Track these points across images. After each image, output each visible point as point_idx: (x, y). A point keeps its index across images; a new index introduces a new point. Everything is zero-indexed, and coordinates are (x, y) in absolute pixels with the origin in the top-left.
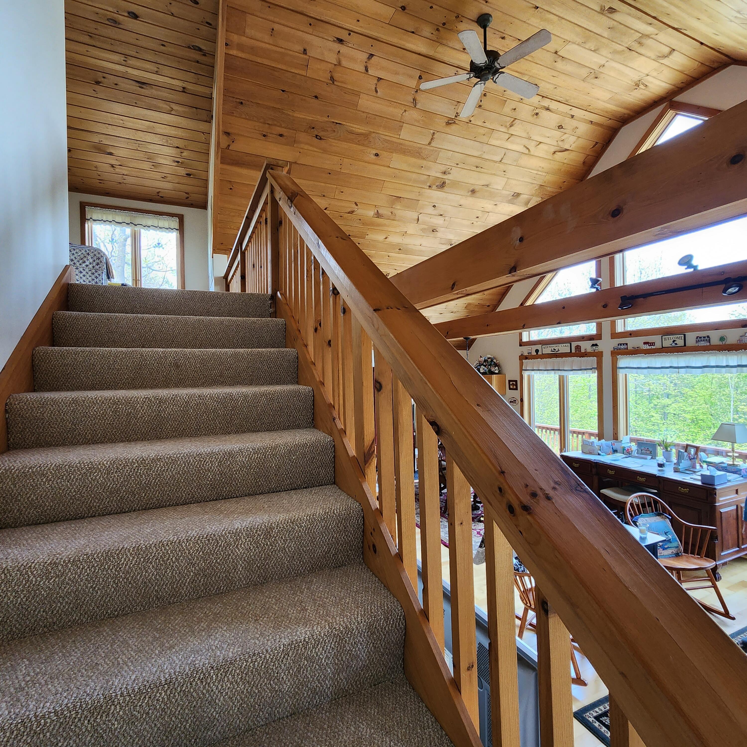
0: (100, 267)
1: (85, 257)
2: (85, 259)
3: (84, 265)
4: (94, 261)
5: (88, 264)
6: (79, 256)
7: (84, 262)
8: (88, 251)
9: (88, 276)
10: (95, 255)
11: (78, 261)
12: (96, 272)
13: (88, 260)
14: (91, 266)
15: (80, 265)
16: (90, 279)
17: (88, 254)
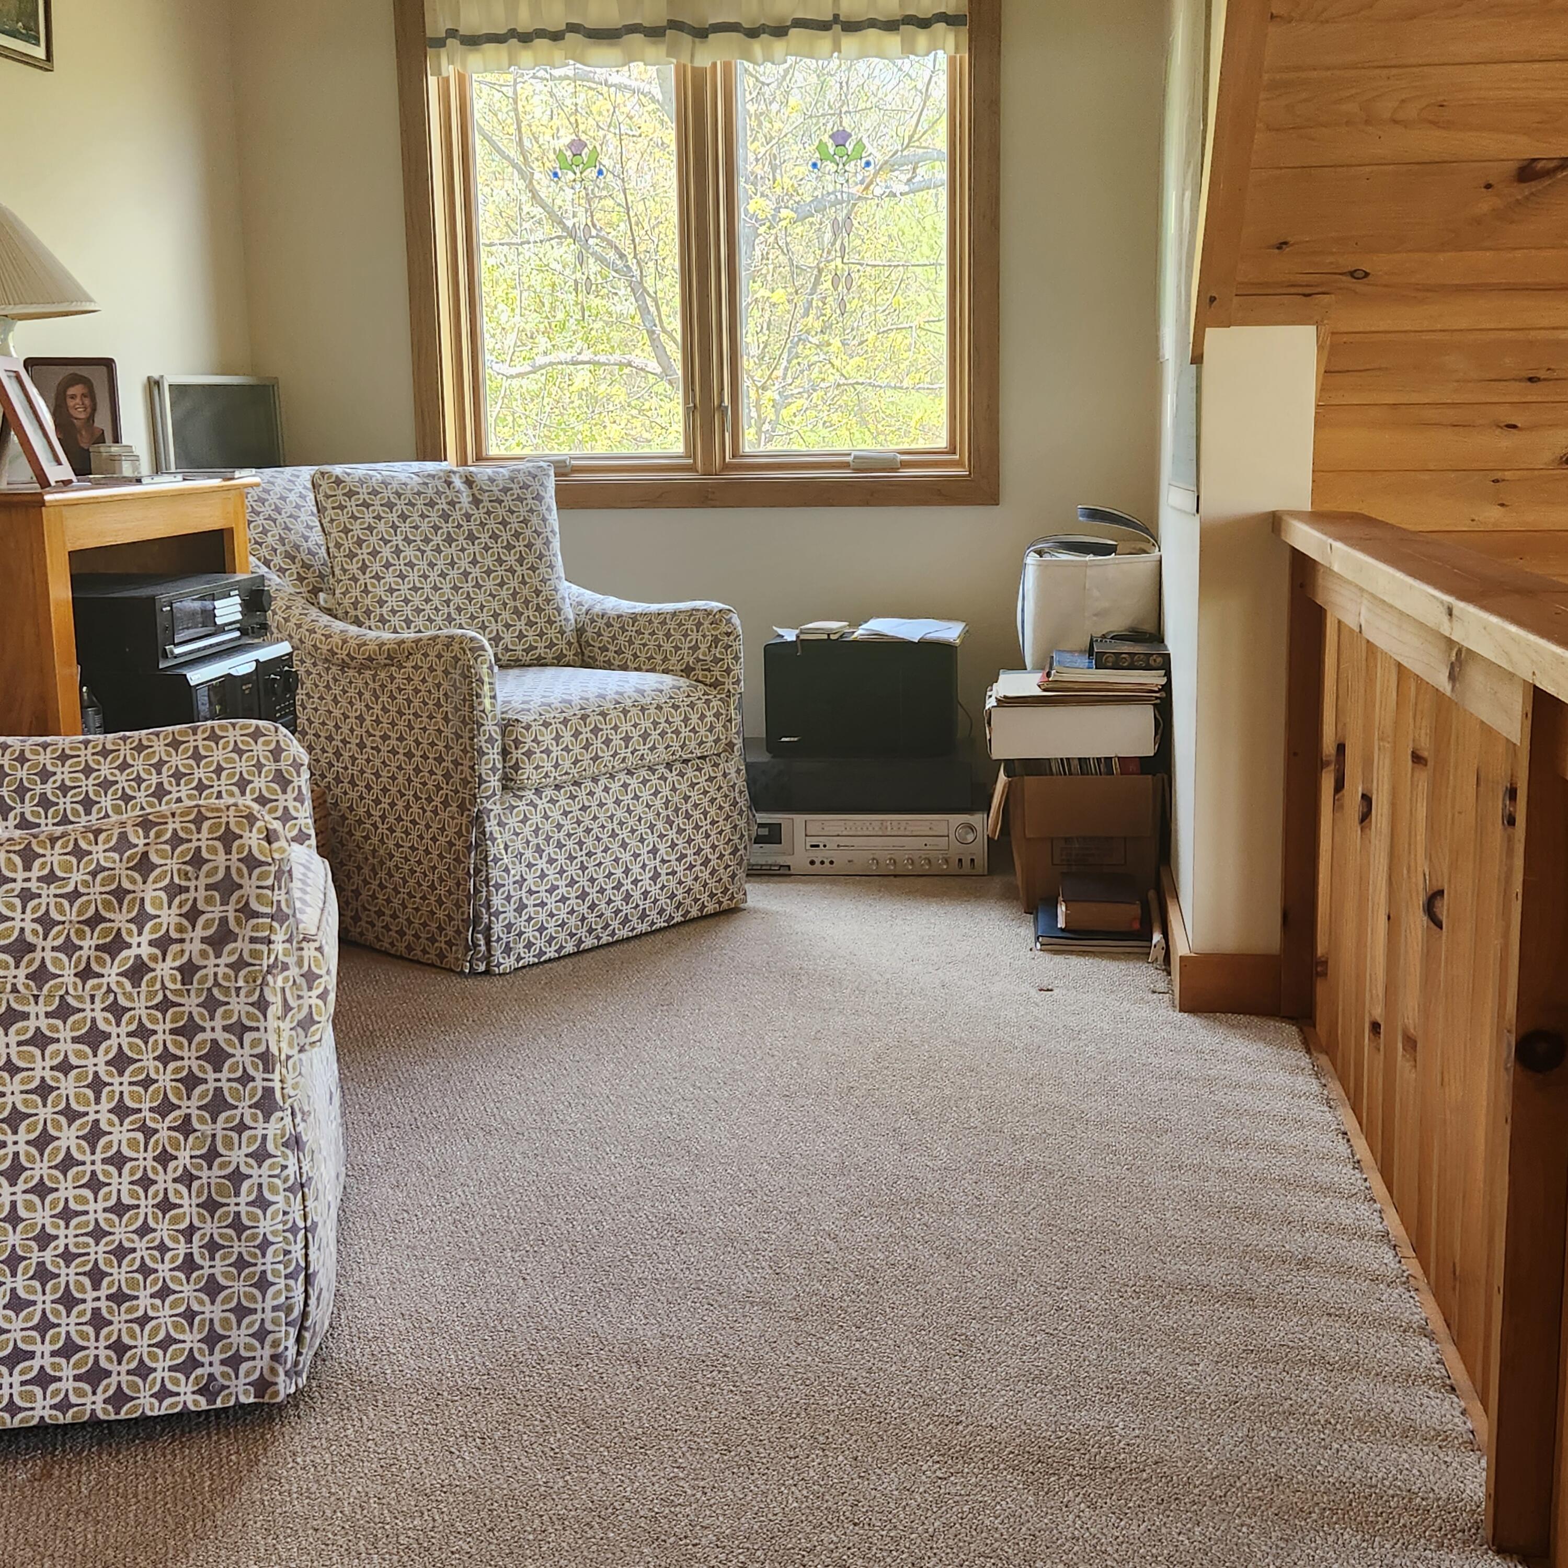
0: (238, 966)
1: (120, 894)
2: (120, 919)
3: (112, 973)
4: (193, 915)
5: (145, 951)
6: (74, 895)
7: (115, 946)
8: (138, 839)
9: (149, 1063)
10: (197, 861)
11: (69, 948)
12: (211, 1005)
13: (141, 919)
14: (166, 969)
15: (85, 974)
16: (166, 1079)
17: (144, 866)
